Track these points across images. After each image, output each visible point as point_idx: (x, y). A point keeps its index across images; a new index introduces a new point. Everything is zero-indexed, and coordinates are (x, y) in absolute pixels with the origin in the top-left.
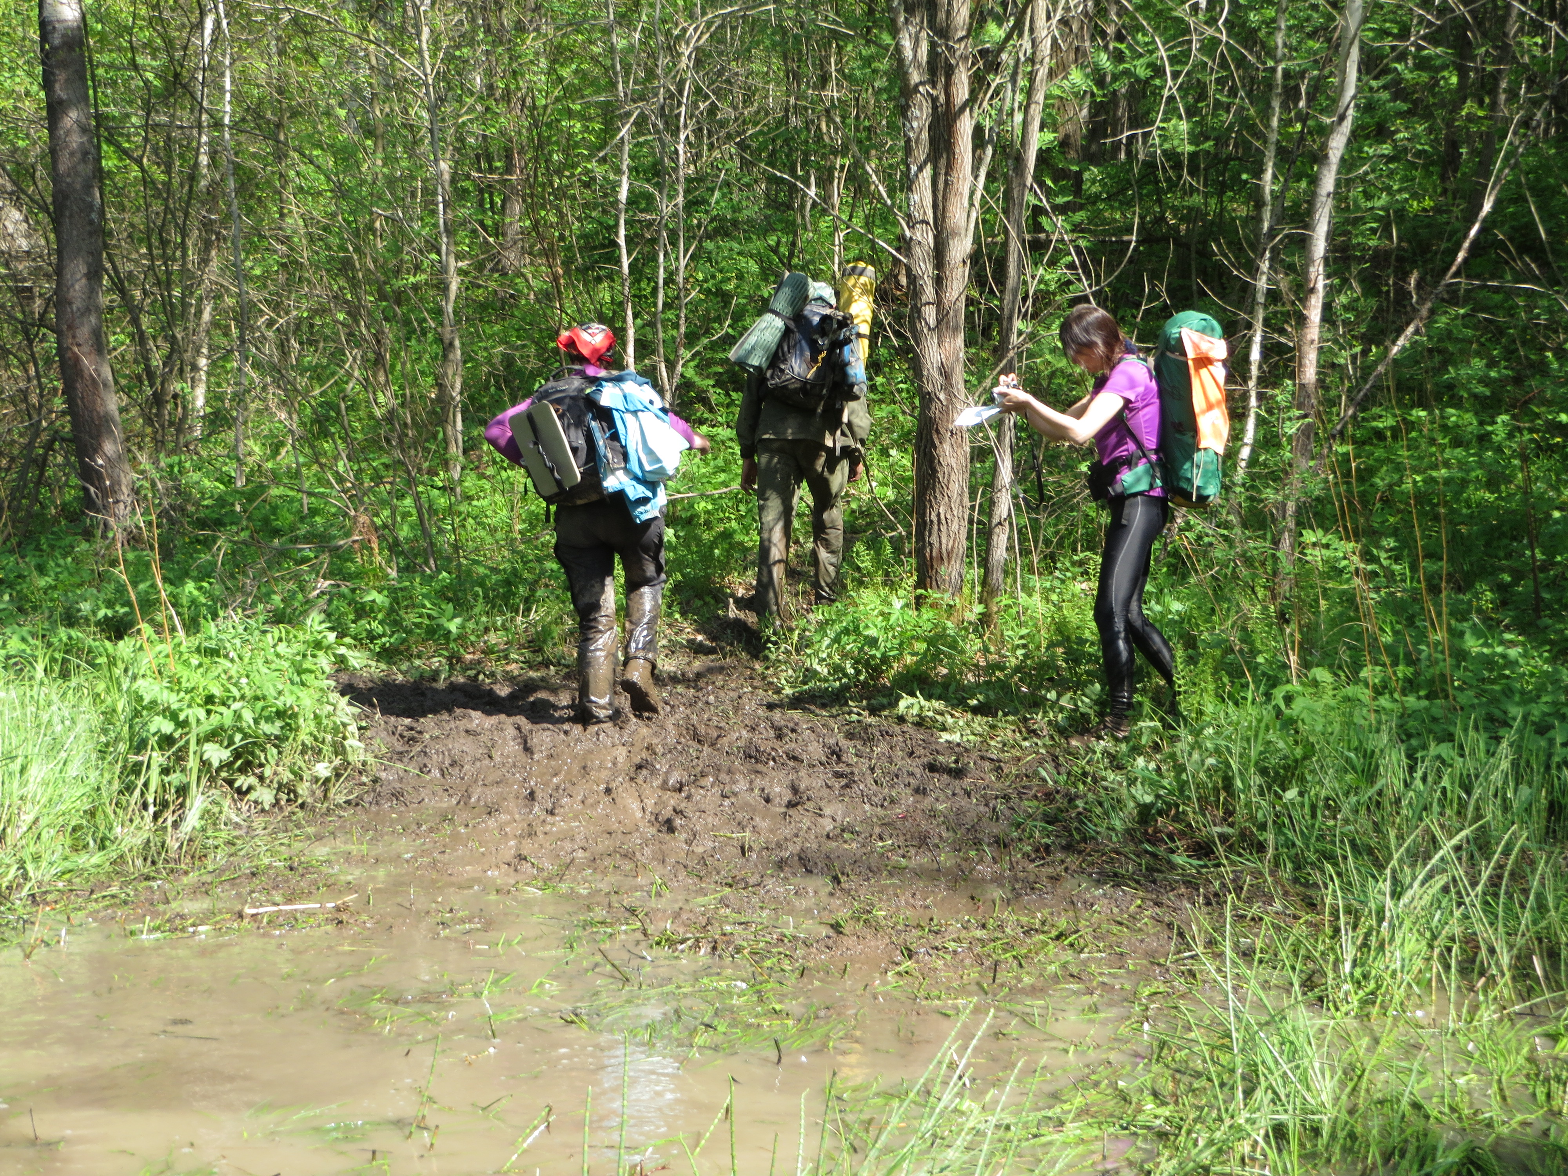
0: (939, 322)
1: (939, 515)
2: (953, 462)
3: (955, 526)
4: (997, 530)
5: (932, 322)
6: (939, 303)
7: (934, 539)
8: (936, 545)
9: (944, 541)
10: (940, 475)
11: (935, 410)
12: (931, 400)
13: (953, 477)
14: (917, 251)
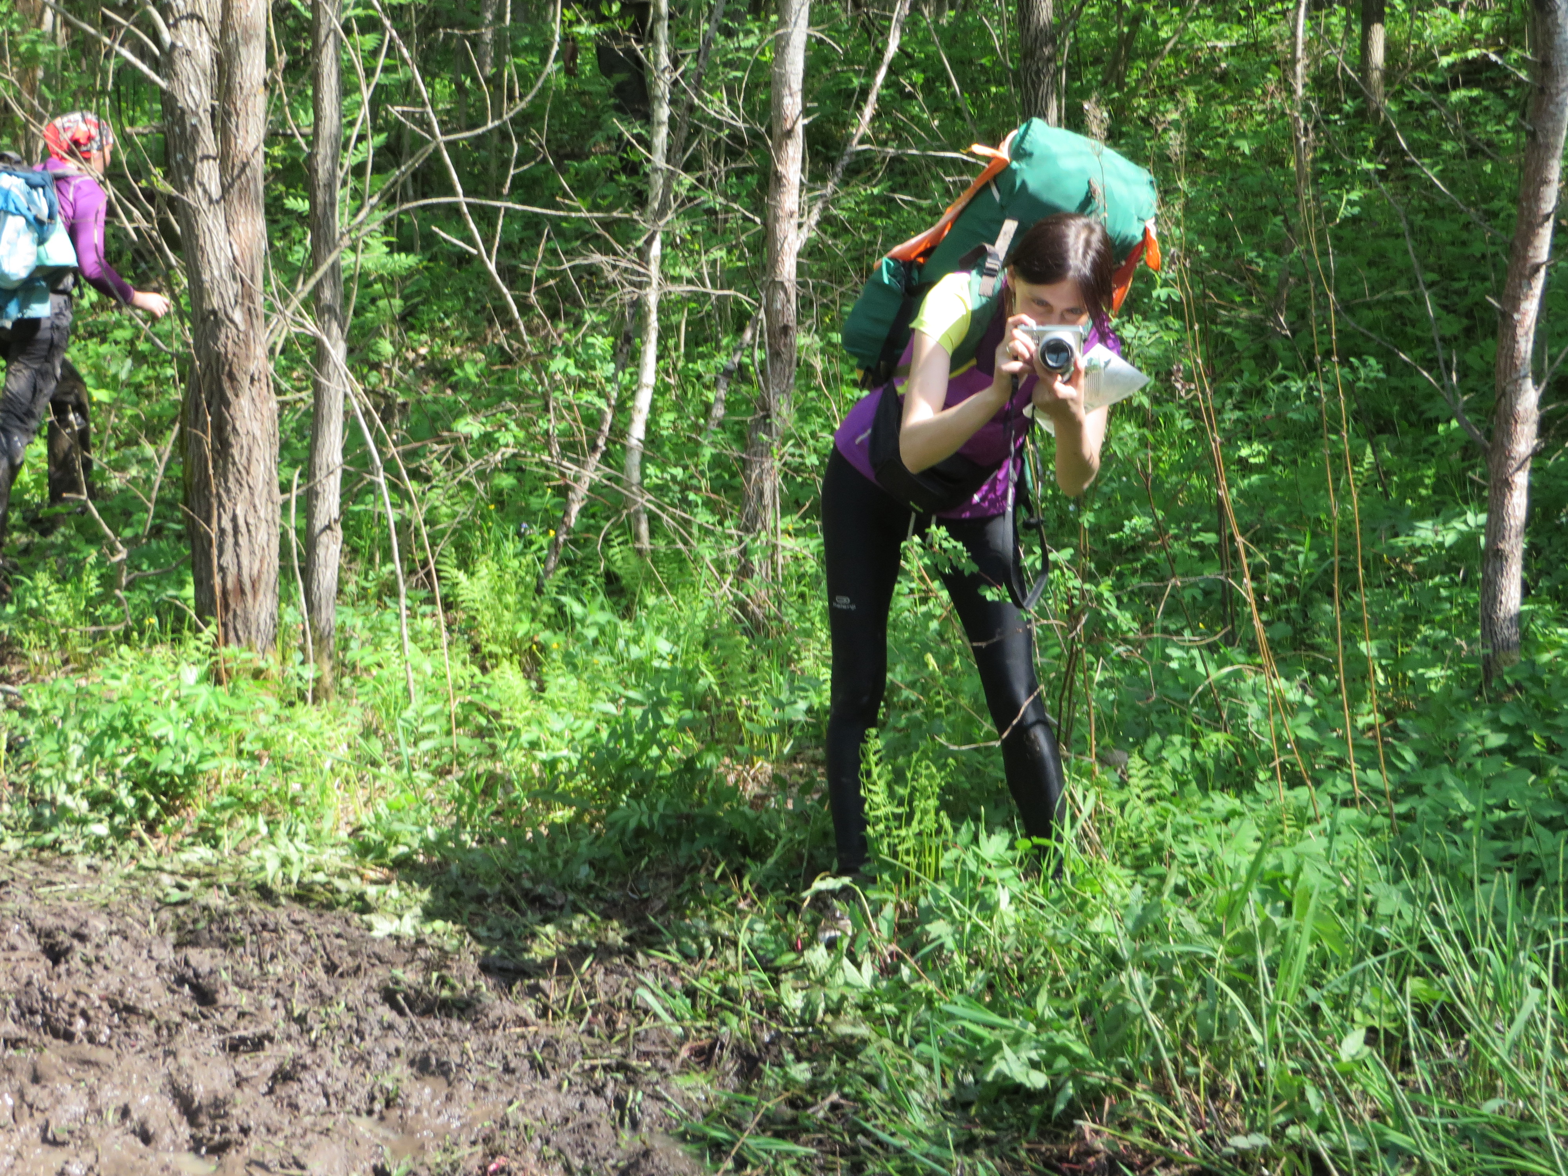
0: (225, 189)
1: (234, 519)
2: (256, 428)
3: (261, 536)
4: (324, 538)
5: (215, 191)
6: (224, 158)
7: (228, 559)
8: (232, 571)
9: (245, 562)
10: (235, 451)
11: (226, 342)
12: (218, 323)
13: (256, 453)
14: (183, 66)
